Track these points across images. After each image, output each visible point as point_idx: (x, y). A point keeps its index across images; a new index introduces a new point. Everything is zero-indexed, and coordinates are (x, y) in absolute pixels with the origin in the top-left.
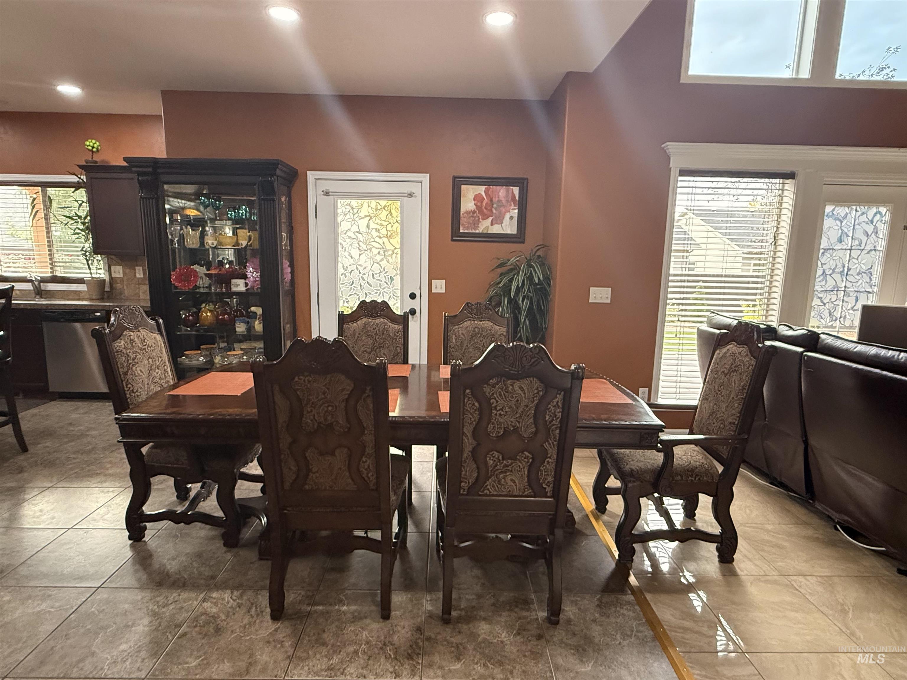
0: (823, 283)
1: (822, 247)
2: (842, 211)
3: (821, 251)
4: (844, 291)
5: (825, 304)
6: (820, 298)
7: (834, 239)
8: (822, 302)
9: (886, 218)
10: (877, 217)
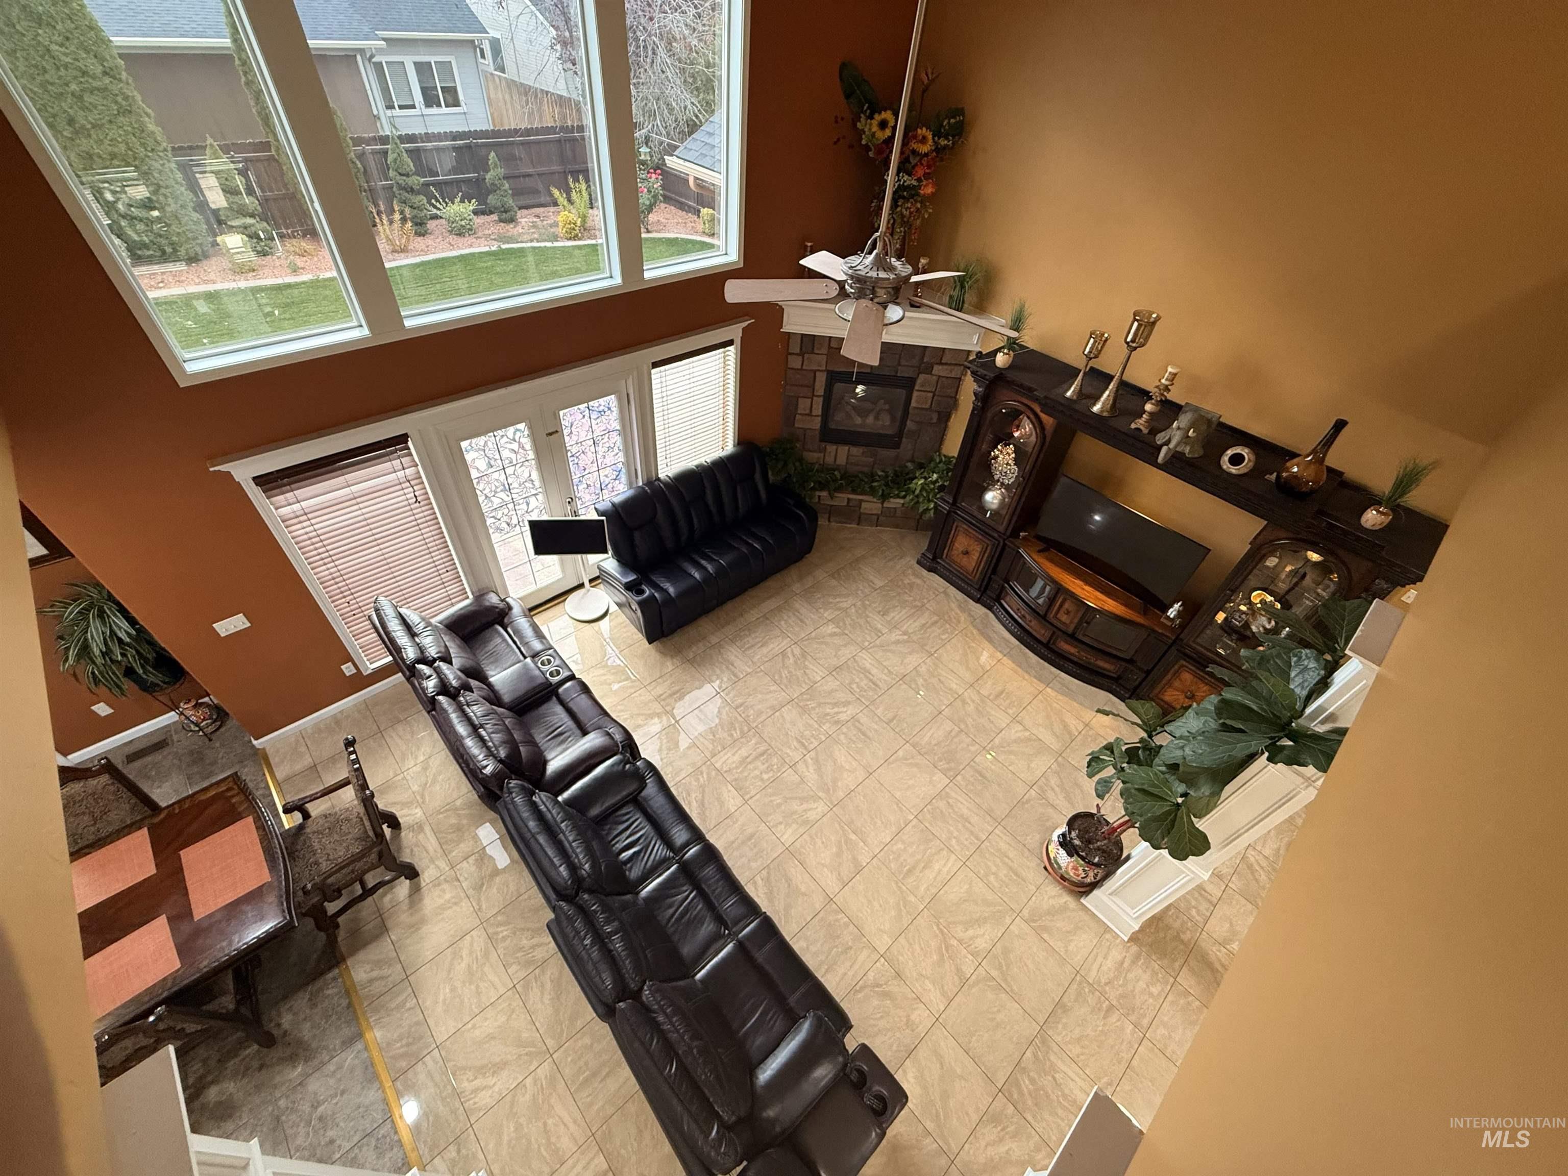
0: (490, 505)
1: (473, 477)
2: (479, 441)
3: (475, 482)
4: (513, 502)
6: (493, 517)
7: (483, 467)
8: (496, 519)
9: (526, 432)
10: (518, 434)
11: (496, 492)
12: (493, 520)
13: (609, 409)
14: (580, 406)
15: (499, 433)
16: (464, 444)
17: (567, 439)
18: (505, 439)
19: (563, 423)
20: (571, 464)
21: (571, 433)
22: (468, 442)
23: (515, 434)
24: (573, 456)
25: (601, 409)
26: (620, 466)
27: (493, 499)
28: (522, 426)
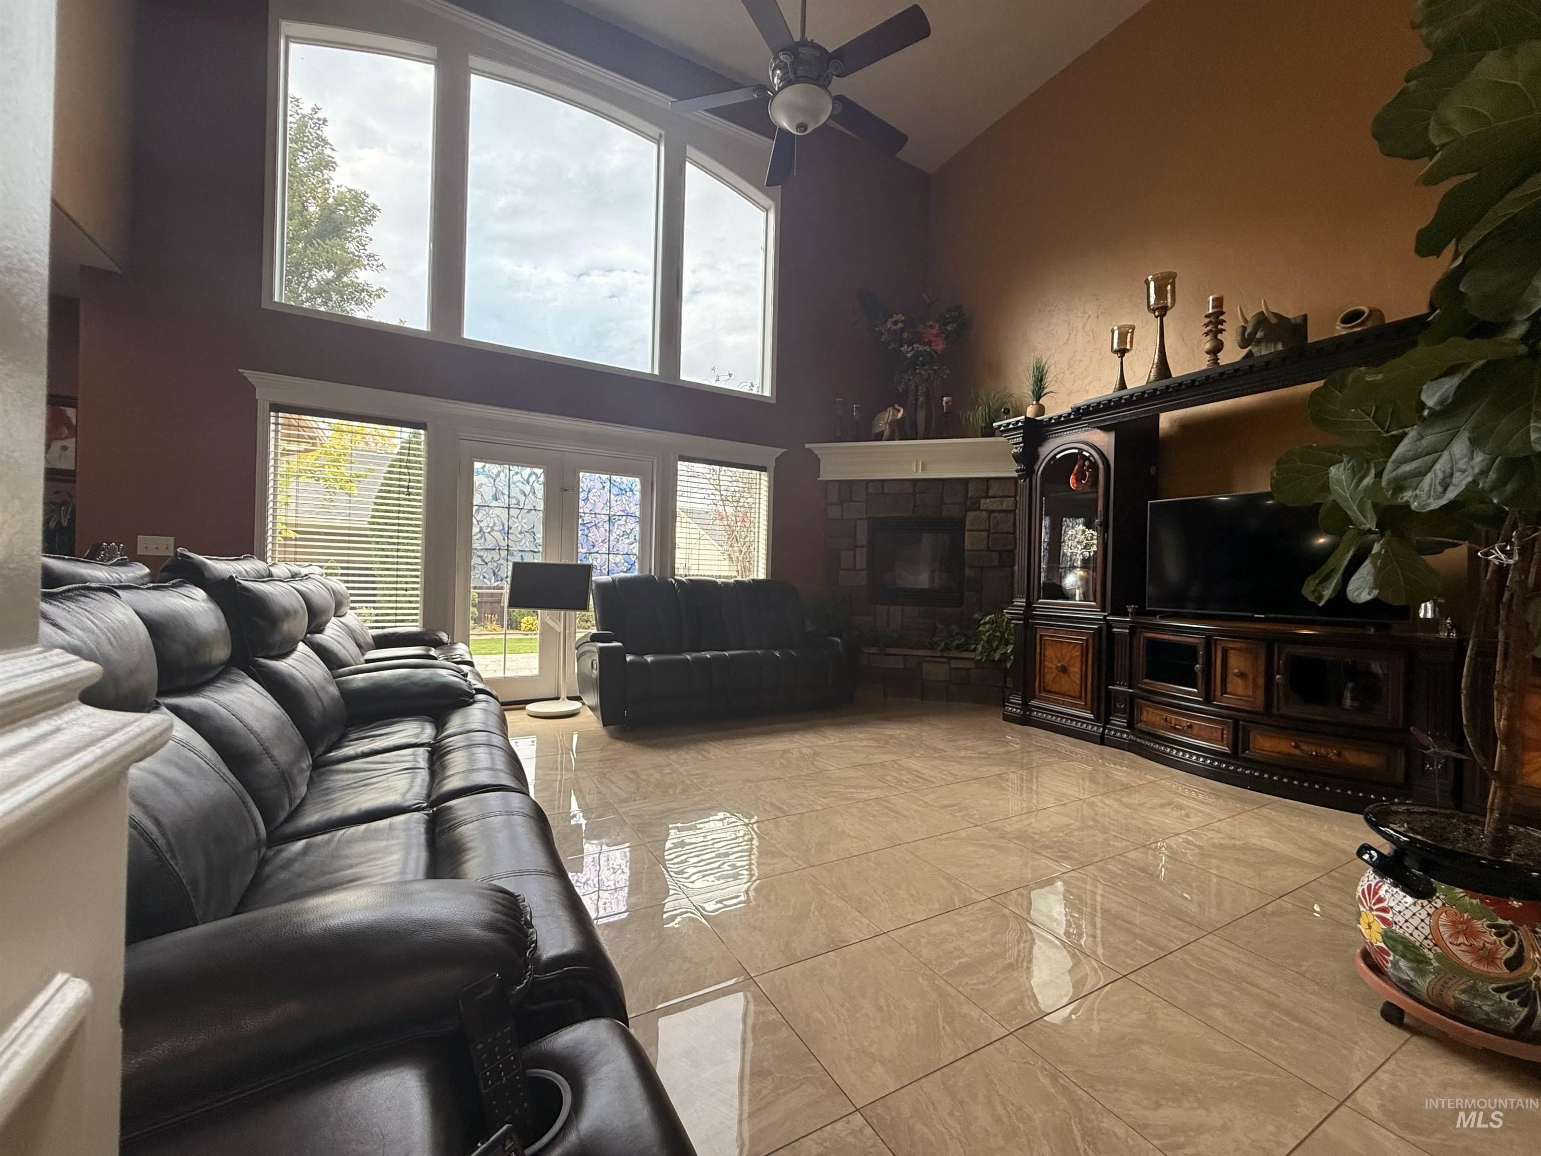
0: (482, 541)
1: (475, 503)
2: (495, 468)
3: (475, 508)
4: (508, 550)
5: (486, 563)
6: (481, 557)
7: (488, 495)
8: (483, 561)
9: (542, 479)
10: (533, 478)
11: (492, 530)
12: (479, 561)
13: (631, 490)
14: (602, 476)
15: (515, 469)
16: (478, 465)
17: (581, 503)
18: (518, 477)
19: (581, 485)
20: (580, 533)
21: (587, 499)
22: (482, 464)
23: (530, 475)
24: (584, 524)
25: (623, 487)
26: (633, 558)
27: (487, 535)
28: (539, 471)
